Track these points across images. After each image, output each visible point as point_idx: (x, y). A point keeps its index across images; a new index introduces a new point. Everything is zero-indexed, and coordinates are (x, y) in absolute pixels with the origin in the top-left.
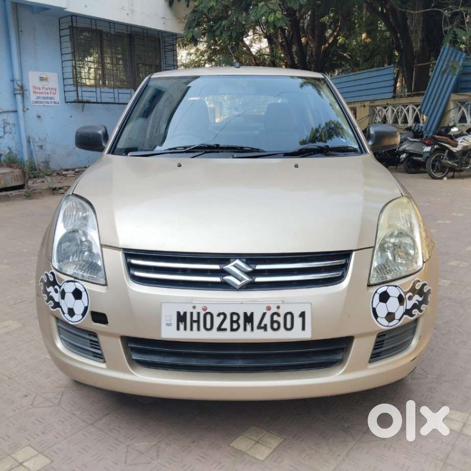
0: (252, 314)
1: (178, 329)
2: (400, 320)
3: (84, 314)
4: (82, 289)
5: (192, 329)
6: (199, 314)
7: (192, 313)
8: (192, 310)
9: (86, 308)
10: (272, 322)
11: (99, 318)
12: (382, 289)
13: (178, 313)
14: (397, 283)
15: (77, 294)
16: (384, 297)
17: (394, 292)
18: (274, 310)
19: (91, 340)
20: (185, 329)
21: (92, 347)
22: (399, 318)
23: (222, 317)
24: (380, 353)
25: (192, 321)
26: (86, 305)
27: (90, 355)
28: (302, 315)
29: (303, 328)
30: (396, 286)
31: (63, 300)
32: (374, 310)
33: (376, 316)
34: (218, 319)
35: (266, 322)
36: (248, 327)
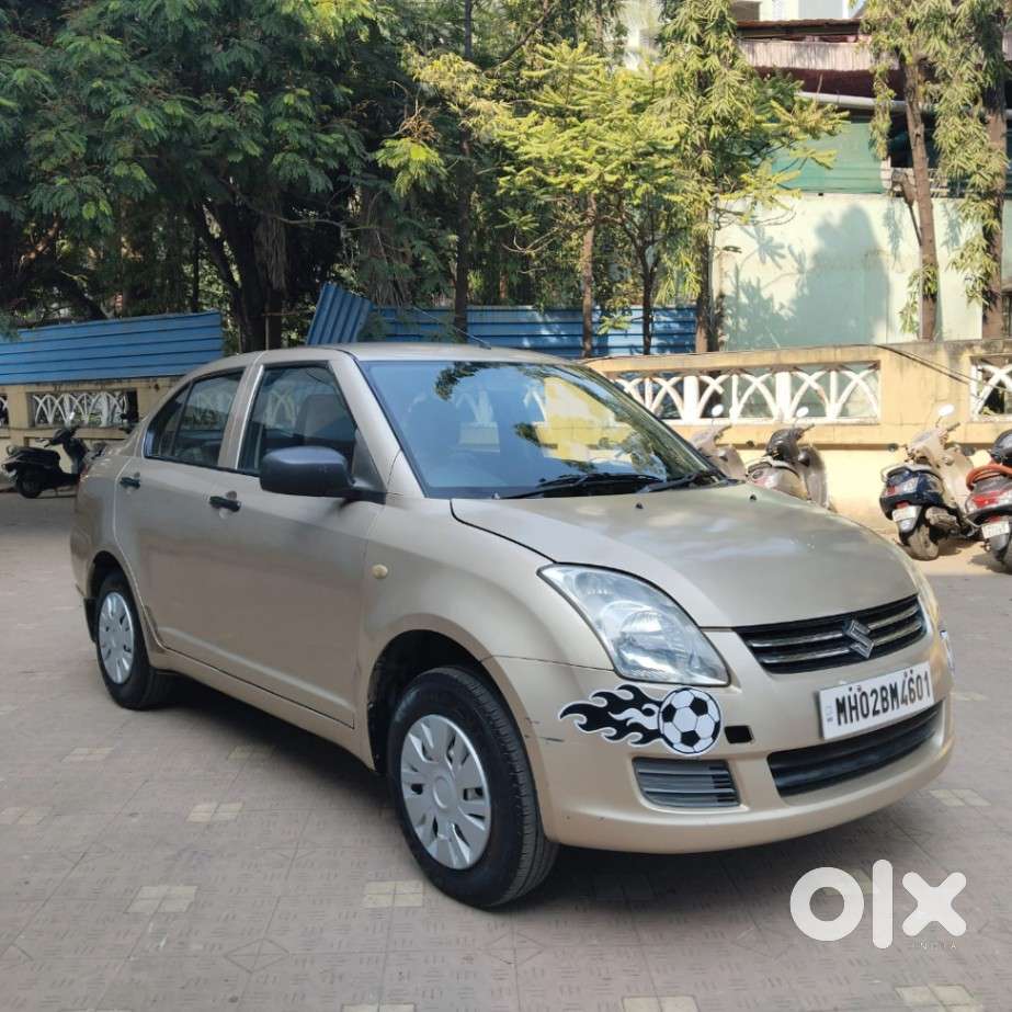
0: (896, 685)
1: (840, 723)
3: (714, 736)
4: (705, 698)
5: (852, 720)
6: (855, 696)
7: (849, 698)
8: (849, 693)
9: (717, 725)
10: (911, 690)
11: (739, 734)
13: (837, 700)
15: (699, 707)
18: (909, 675)
19: (713, 776)
20: (846, 721)
21: (717, 787)
23: (874, 696)
25: (852, 708)
26: (717, 719)
27: (714, 801)
29: (929, 694)
31: (669, 724)
34: (872, 700)
35: (907, 692)
36: (895, 703)
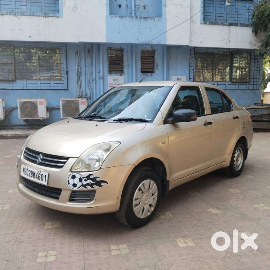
0: (35, 172)
1: (23, 173)
2: (79, 188)
7: (25, 169)
10: (39, 177)
12: (74, 174)
14: (81, 173)
16: (74, 177)
17: (78, 176)
18: (39, 173)
22: (78, 187)
24: (74, 199)
28: (45, 176)
29: (45, 181)
30: (80, 174)
32: (68, 181)
33: (69, 184)
34: (29, 172)
35: (38, 176)
36: (34, 177)
